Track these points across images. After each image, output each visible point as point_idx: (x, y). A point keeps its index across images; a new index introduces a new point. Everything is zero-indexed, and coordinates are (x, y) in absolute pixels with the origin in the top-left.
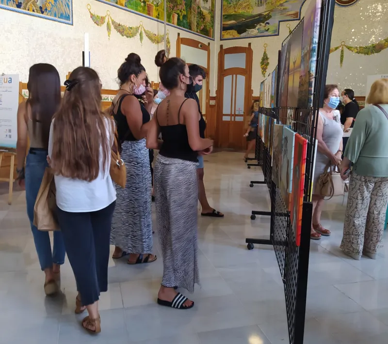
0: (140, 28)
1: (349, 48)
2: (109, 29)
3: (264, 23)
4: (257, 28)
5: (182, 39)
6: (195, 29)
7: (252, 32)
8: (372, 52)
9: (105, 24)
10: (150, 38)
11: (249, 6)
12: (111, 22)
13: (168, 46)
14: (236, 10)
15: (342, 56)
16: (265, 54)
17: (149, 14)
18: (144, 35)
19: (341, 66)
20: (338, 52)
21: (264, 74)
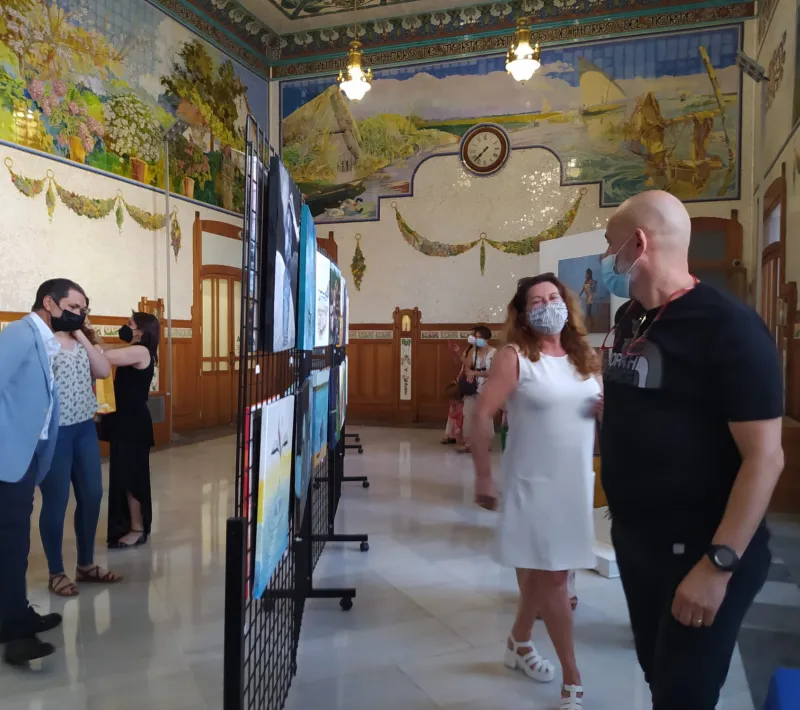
0: (117, 202)
1: (493, 244)
2: (50, 201)
3: (353, 199)
4: (342, 207)
5: (204, 222)
6: (231, 205)
7: (334, 213)
8: (530, 252)
9: (44, 193)
10: (138, 219)
11: (326, 171)
12: (54, 191)
13: (177, 235)
14: (305, 176)
15: (483, 258)
16: (358, 251)
17: (136, 178)
18: (125, 214)
19: (483, 272)
20: (476, 250)
21: (357, 285)
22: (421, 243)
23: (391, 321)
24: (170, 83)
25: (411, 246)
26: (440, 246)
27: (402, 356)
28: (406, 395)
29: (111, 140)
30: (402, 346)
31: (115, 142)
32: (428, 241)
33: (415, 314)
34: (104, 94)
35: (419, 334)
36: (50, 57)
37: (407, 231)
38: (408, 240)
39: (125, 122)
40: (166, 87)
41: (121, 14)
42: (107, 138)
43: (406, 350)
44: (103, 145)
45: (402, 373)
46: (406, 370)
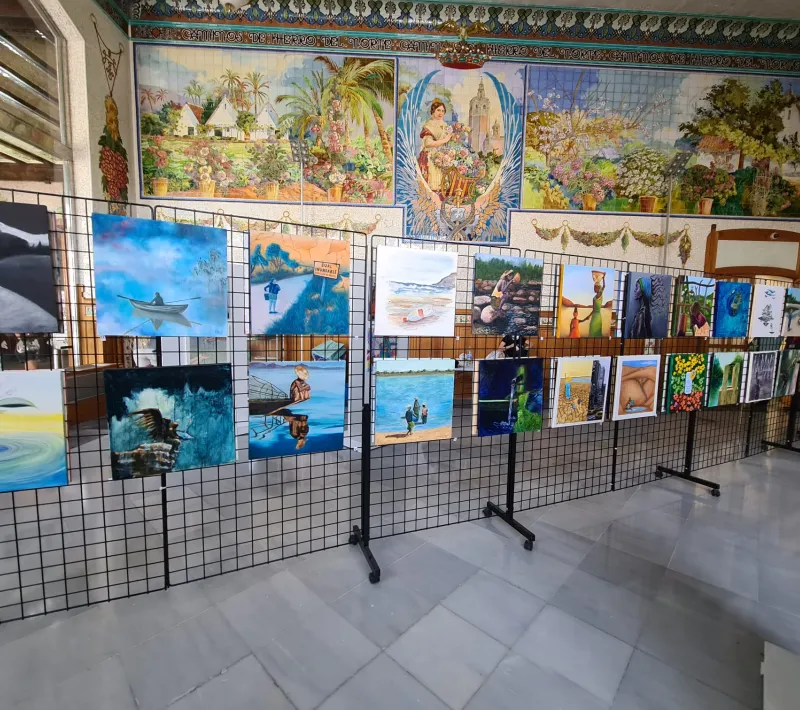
0: (623, 232)
2: (564, 240)
5: (723, 232)
6: (764, 212)
9: (559, 237)
10: (644, 241)
12: (568, 233)
13: (686, 247)
17: (645, 210)
18: (631, 238)
24: (690, 127)
29: (622, 188)
31: (625, 189)
34: (618, 157)
36: (570, 146)
39: (636, 172)
40: (686, 131)
41: (638, 92)
42: (618, 188)
44: (613, 194)
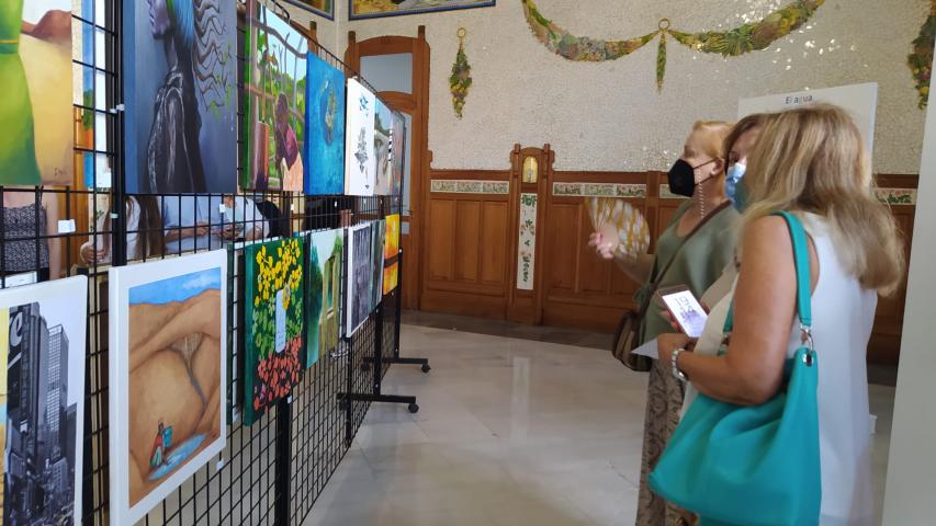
1: (681, 38)
8: (745, 48)
15: (661, 61)
16: (461, 55)
19: (660, 87)
20: (652, 48)
21: (458, 109)
22: (559, 40)
23: (505, 165)
25: (542, 46)
26: (590, 44)
27: (522, 222)
28: (525, 283)
30: (523, 206)
32: (572, 37)
33: (545, 156)
35: (549, 187)
37: (538, 22)
38: (538, 35)
43: (528, 213)
45: (522, 247)
46: (527, 243)
